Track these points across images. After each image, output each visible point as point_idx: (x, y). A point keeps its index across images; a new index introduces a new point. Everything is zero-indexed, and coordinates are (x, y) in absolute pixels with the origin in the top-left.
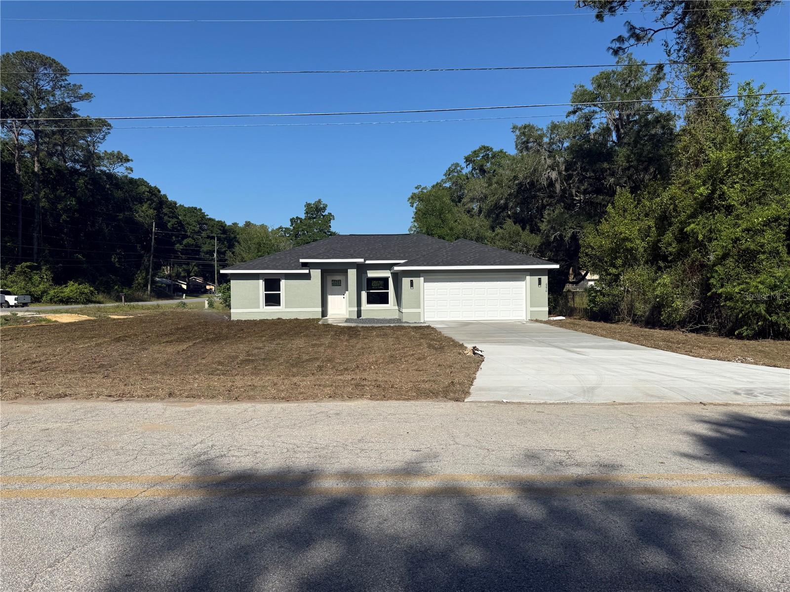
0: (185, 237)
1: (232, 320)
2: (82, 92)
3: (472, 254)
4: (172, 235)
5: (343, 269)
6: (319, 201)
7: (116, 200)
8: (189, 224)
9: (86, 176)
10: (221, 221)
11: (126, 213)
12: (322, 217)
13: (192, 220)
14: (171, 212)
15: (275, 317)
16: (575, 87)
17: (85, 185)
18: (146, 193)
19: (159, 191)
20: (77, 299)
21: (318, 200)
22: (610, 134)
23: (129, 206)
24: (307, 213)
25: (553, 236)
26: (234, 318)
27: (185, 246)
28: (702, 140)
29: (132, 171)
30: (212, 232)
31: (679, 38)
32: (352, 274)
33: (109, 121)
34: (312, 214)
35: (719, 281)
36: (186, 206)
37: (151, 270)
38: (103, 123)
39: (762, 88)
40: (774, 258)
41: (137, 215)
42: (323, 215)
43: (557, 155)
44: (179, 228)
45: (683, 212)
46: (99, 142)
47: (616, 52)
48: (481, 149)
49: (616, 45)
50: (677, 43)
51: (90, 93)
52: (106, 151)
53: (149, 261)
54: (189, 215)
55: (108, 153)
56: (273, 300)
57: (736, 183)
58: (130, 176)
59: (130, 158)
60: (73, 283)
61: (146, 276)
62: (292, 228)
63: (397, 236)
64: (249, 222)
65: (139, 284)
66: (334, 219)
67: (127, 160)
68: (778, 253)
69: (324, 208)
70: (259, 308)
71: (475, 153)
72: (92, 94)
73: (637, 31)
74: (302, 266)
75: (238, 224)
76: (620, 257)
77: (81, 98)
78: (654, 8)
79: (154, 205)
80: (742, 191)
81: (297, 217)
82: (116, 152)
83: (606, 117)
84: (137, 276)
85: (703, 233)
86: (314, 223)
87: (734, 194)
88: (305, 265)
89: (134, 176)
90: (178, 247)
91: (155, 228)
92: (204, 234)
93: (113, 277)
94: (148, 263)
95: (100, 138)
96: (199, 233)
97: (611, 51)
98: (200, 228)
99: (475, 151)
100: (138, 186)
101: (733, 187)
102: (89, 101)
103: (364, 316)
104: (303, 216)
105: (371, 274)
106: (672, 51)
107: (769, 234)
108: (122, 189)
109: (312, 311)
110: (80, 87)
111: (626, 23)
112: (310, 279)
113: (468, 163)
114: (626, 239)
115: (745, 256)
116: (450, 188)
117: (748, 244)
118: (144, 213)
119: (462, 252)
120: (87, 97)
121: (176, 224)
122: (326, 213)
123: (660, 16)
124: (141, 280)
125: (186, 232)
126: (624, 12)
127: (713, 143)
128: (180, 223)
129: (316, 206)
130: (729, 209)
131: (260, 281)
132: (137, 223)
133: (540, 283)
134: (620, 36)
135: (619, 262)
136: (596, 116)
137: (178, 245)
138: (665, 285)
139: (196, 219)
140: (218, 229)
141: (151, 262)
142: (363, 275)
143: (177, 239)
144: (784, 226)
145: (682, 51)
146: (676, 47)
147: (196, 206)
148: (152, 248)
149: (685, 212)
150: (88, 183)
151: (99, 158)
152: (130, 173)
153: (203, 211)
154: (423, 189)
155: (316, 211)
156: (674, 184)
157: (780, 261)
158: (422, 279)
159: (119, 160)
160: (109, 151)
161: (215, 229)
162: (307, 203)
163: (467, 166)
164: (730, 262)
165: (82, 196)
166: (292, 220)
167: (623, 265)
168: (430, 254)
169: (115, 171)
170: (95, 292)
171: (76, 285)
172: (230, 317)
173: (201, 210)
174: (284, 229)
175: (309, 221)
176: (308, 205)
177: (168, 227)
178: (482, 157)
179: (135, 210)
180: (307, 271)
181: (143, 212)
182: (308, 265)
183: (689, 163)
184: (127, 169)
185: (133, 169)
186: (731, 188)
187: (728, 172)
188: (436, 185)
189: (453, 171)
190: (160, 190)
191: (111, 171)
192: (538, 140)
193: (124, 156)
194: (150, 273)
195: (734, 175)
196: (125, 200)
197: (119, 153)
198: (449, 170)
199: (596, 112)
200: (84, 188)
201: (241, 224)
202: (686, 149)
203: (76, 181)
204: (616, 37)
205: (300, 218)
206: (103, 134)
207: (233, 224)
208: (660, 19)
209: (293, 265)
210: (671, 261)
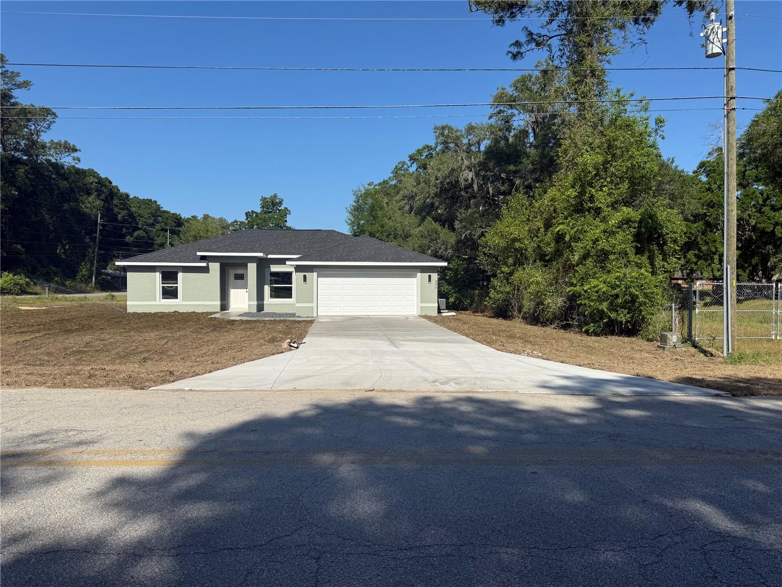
0: (137, 229)
1: (128, 312)
2: (20, 80)
3: (368, 250)
4: (123, 227)
5: (243, 263)
6: (275, 196)
7: (61, 190)
8: (141, 216)
9: (27, 165)
10: (176, 214)
11: (72, 204)
12: (278, 211)
13: (145, 212)
14: (121, 204)
15: (172, 310)
16: (498, 89)
17: (25, 175)
18: (94, 184)
19: (111, 183)
20: (12, 290)
21: (274, 194)
22: (527, 137)
23: (76, 196)
24: (263, 207)
25: (464, 235)
26: (130, 310)
27: (136, 238)
28: (580, 143)
29: (79, 161)
30: (166, 225)
31: (562, 45)
32: (252, 268)
33: (54, 110)
34: (268, 208)
35: (580, 280)
36: (141, 198)
37: (95, 262)
38: (47, 112)
39: (632, 95)
40: (623, 258)
41: (83, 206)
42: (279, 210)
43: (473, 156)
44: (130, 220)
45: (562, 213)
46: (42, 131)
47: (515, 56)
48: (424, 148)
49: (515, 50)
50: (560, 50)
51: (29, 80)
52: (52, 141)
53: (93, 252)
54: (143, 207)
55: (54, 143)
56: (170, 293)
57: (604, 186)
58: (77, 166)
59: (78, 148)
60: (7, 274)
61: (91, 268)
62: (247, 221)
63: (307, 232)
64: (207, 215)
65: (83, 276)
66: (290, 214)
67: (75, 150)
68: (626, 254)
69: (280, 203)
70: (156, 301)
71: (419, 152)
72: (30, 82)
73: (534, 36)
74: (200, 259)
75: (197, 217)
76: (511, 256)
77: (19, 86)
78: (540, 14)
79: (103, 197)
80: (609, 194)
81: (252, 211)
82: (63, 142)
83: (524, 120)
84: (81, 267)
85: (571, 234)
86: (270, 218)
87: (602, 198)
88: (203, 258)
89: (82, 166)
90: (129, 239)
91: (101, 219)
92: (158, 227)
93: (54, 269)
94: (92, 255)
95: (44, 127)
96: (152, 225)
97: (510, 55)
98: (155, 220)
99: (419, 150)
100: (85, 176)
101: (601, 190)
102: (27, 89)
103: (266, 310)
104: (259, 210)
105: (274, 268)
106: (555, 57)
107: (620, 236)
108: (67, 179)
109: (211, 304)
110: (18, 75)
111: (524, 28)
112: (209, 273)
113: (412, 161)
114: (514, 240)
115: (601, 256)
116: (395, 185)
117: (602, 244)
118: (91, 204)
119: (359, 249)
120: (26, 84)
121: (127, 216)
122: (282, 208)
123: (545, 23)
124: (85, 271)
125: (137, 224)
126: (522, 18)
127: (590, 147)
128: (131, 215)
129: (272, 200)
130: (598, 211)
131: (157, 273)
132: (84, 214)
133: (430, 280)
134: (517, 41)
135: (511, 261)
136: (514, 118)
137: (128, 237)
138: (538, 283)
139: (150, 211)
140: (173, 221)
141: (96, 254)
142: (266, 269)
143: (128, 231)
144: (634, 228)
145: (565, 57)
146: (559, 53)
147: (150, 198)
148: (97, 240)
149: (563, 214)
150: (29, 173)
151: (44, 147)
152: (78, 163)
153: (158, 203)
154: (375, 186)
155: (272, 205)
156: (555, 186)
157: (628, 261)
158: (315, 274)
159: (67, 150)
160: (56, 141)
161: (170, 222)
162: (262, 197)
163: (411, 164)
164: (589, 262)
165: (22, 185)
166: (247, 214)
167: (514, 264)
168: (327, 250)
169: (62, 161)
170: (30, 283)
171: (11, 275)
172: (126, 309)
173: (156, 202)
174: (239, 223)
175: (265, 215)
176: (264, 200)
177: (119, 218)
178: (426, 156)
179: (82, 201)
180: (204, 264)
181: (89, 202)
182: (206, 258)
183: (568, 166)
184: (74, 159)
185: (81, 160)
186: (600, 191)
187: (596, 175)
188: (383, 182)
189: (400, 169)
190: (112, 181)
191: (58, 161)
192: (457, 140)
193: (71, 146)
194: (95, 265)
195: (602, 178)
196: (72, 190)
197: (66, 142)
198: (396, 167)
199: (514, 115)
200: (24, 177)
201: (200, 217)
202: (565, 152)
203: (16, 170)
204: (513, 42)
205: (255, 212)
206: (47, 122)
207: (192, 217)
208: (546, 26)
209: (191, 258)
210: (549, 261)
